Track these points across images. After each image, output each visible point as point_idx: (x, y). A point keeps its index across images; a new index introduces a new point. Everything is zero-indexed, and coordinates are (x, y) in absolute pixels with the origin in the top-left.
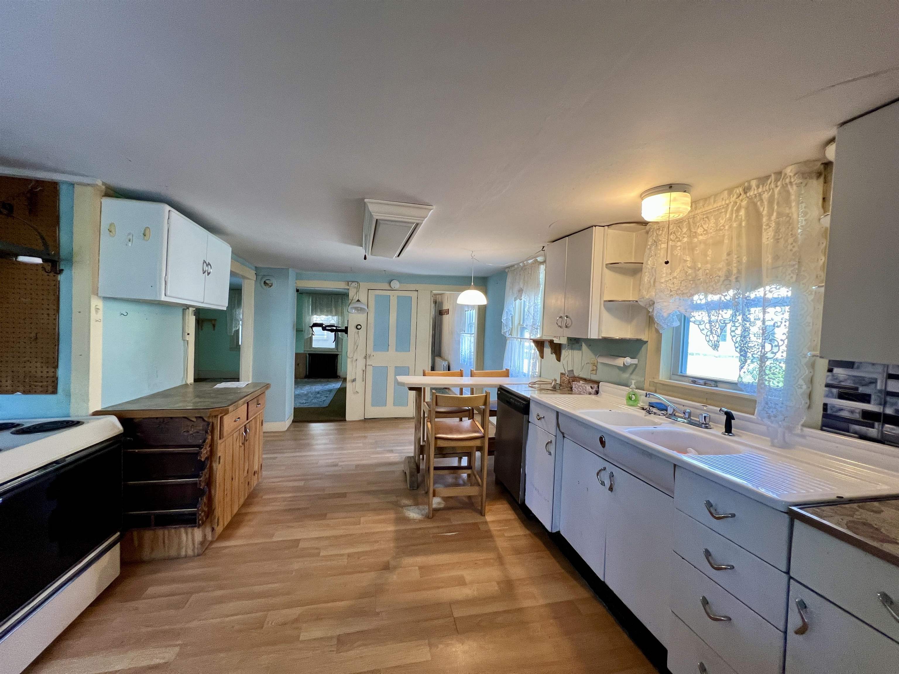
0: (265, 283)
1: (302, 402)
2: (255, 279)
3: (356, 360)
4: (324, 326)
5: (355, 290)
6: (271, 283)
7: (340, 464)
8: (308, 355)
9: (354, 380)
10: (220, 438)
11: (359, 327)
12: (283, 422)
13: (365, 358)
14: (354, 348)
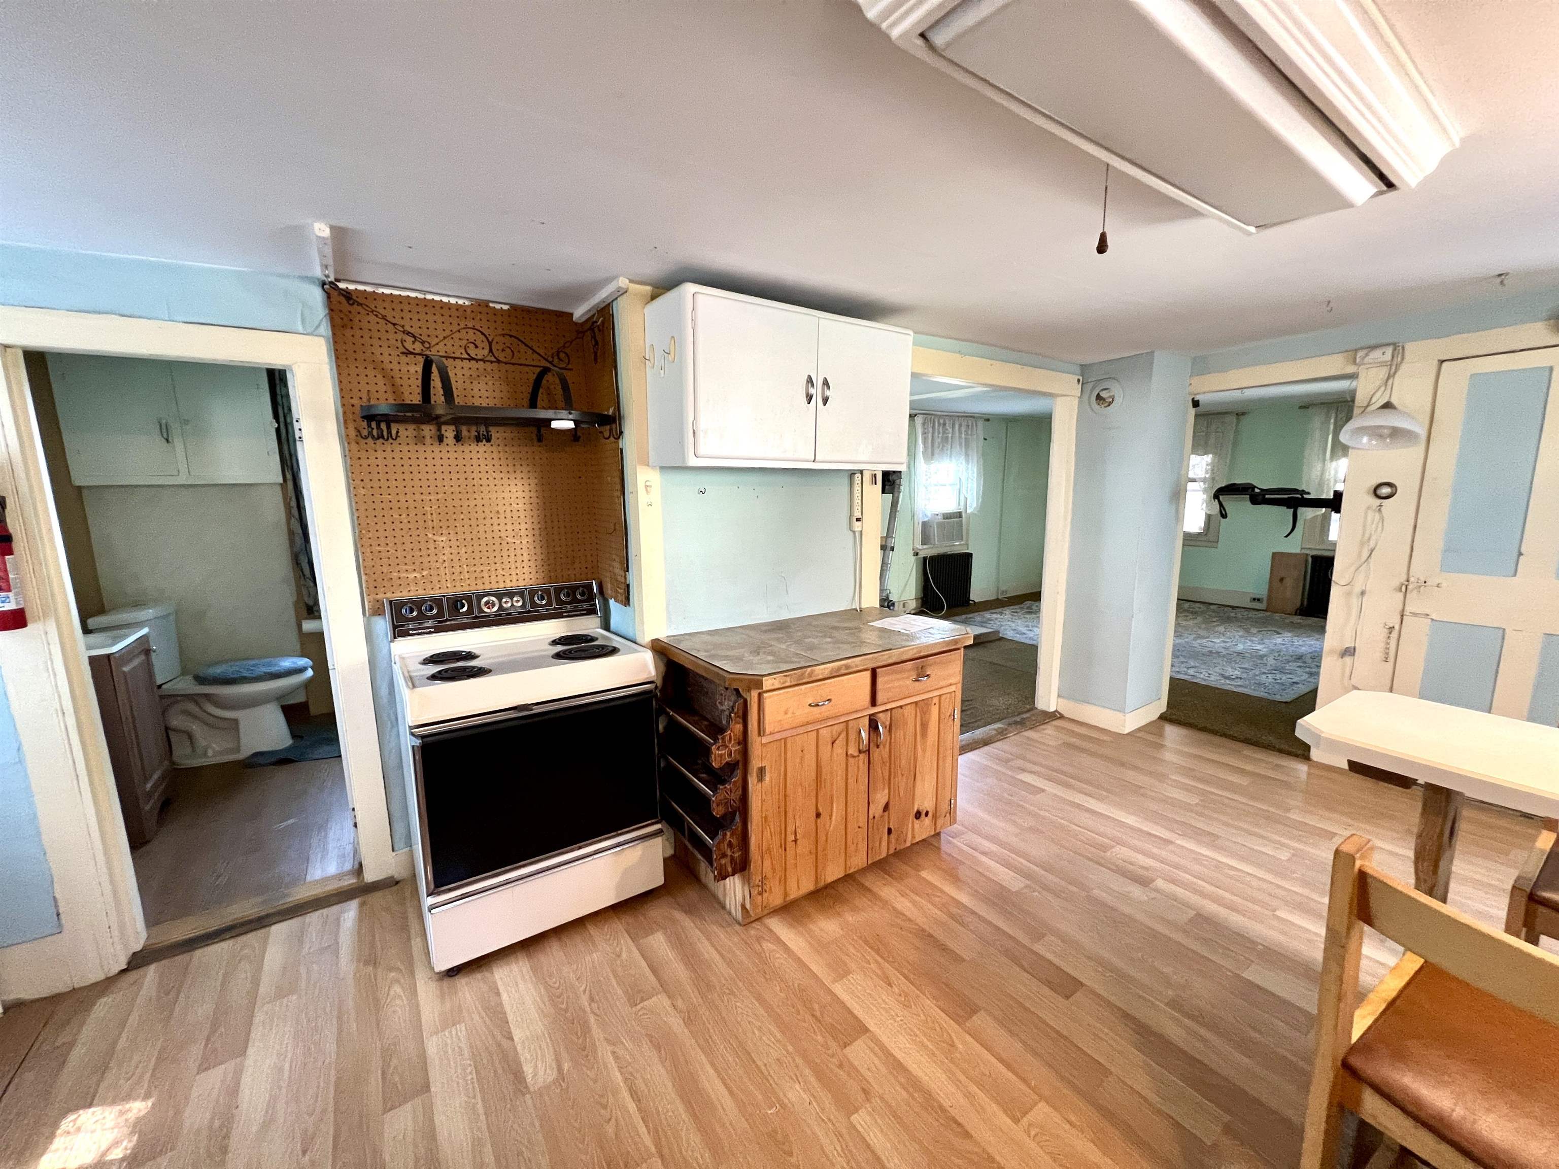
0: (1099, 397)
1: (1230, 671)
2: (1079, 395)
3: (1363, 593)
4: (1257, 490)
5: (1383, 373)
6: (1110, 397)
7: (1160, 883)
8: (1310, 560)
9: (1349, 652)
10: (759, 735)
11: (1385, 491)
12: (1120, 715)
13: (1404, 588)
14: (1360, 555)
